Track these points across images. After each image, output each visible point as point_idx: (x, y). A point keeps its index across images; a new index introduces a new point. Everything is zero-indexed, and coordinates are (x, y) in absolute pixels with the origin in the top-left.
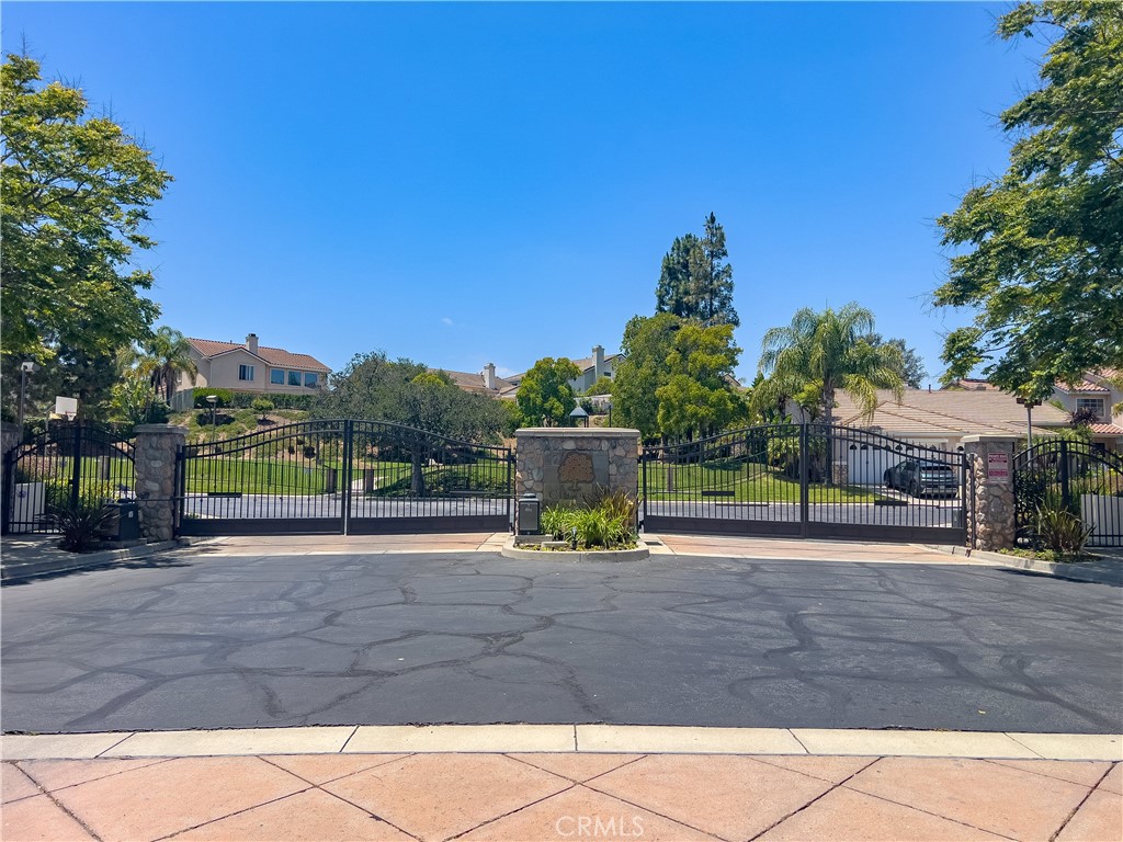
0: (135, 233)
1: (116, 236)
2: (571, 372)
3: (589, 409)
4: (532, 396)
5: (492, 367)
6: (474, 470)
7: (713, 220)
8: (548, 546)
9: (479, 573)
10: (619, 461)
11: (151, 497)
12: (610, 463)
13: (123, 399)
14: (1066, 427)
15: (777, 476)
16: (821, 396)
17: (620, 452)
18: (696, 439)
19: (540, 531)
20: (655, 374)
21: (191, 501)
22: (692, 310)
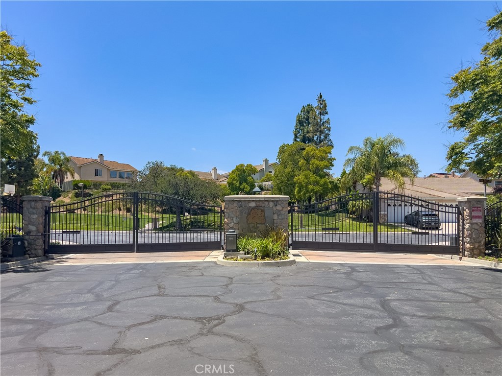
0: (25, 96)
1: (14, 98)
2: (253, 171)
3: (262, 189)
4: (234, 182)
5: (215, 169)
6: (206, 218)
7: (321, 97)
8: (241, 258)
9: (203, 275)
10: (279, 213)
11: (31, 234)
12: (274, 214)
13: (39, 185)
14: (491, 195)
15: (353, 219)
16: (373, 180)
17: (279, 208)
18: (312, 202)
19: (237, 250)
20: (293, 171)
21: (54, 235)
22: (310, 140)
